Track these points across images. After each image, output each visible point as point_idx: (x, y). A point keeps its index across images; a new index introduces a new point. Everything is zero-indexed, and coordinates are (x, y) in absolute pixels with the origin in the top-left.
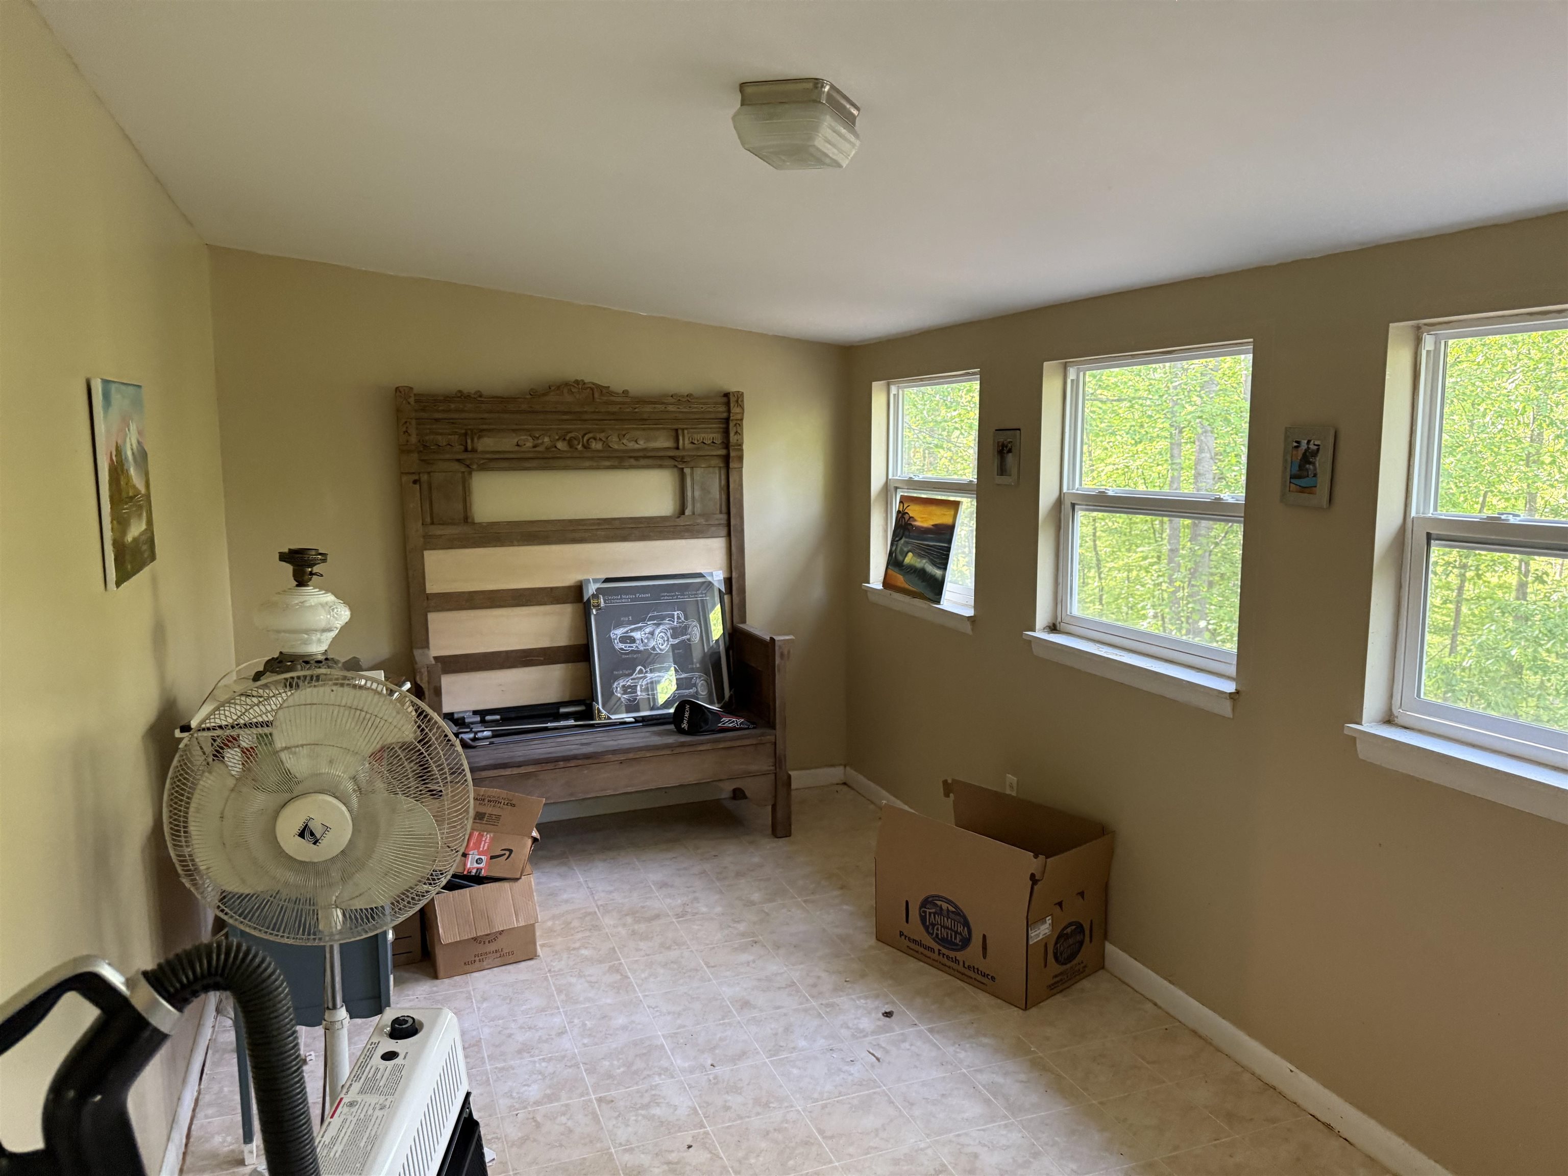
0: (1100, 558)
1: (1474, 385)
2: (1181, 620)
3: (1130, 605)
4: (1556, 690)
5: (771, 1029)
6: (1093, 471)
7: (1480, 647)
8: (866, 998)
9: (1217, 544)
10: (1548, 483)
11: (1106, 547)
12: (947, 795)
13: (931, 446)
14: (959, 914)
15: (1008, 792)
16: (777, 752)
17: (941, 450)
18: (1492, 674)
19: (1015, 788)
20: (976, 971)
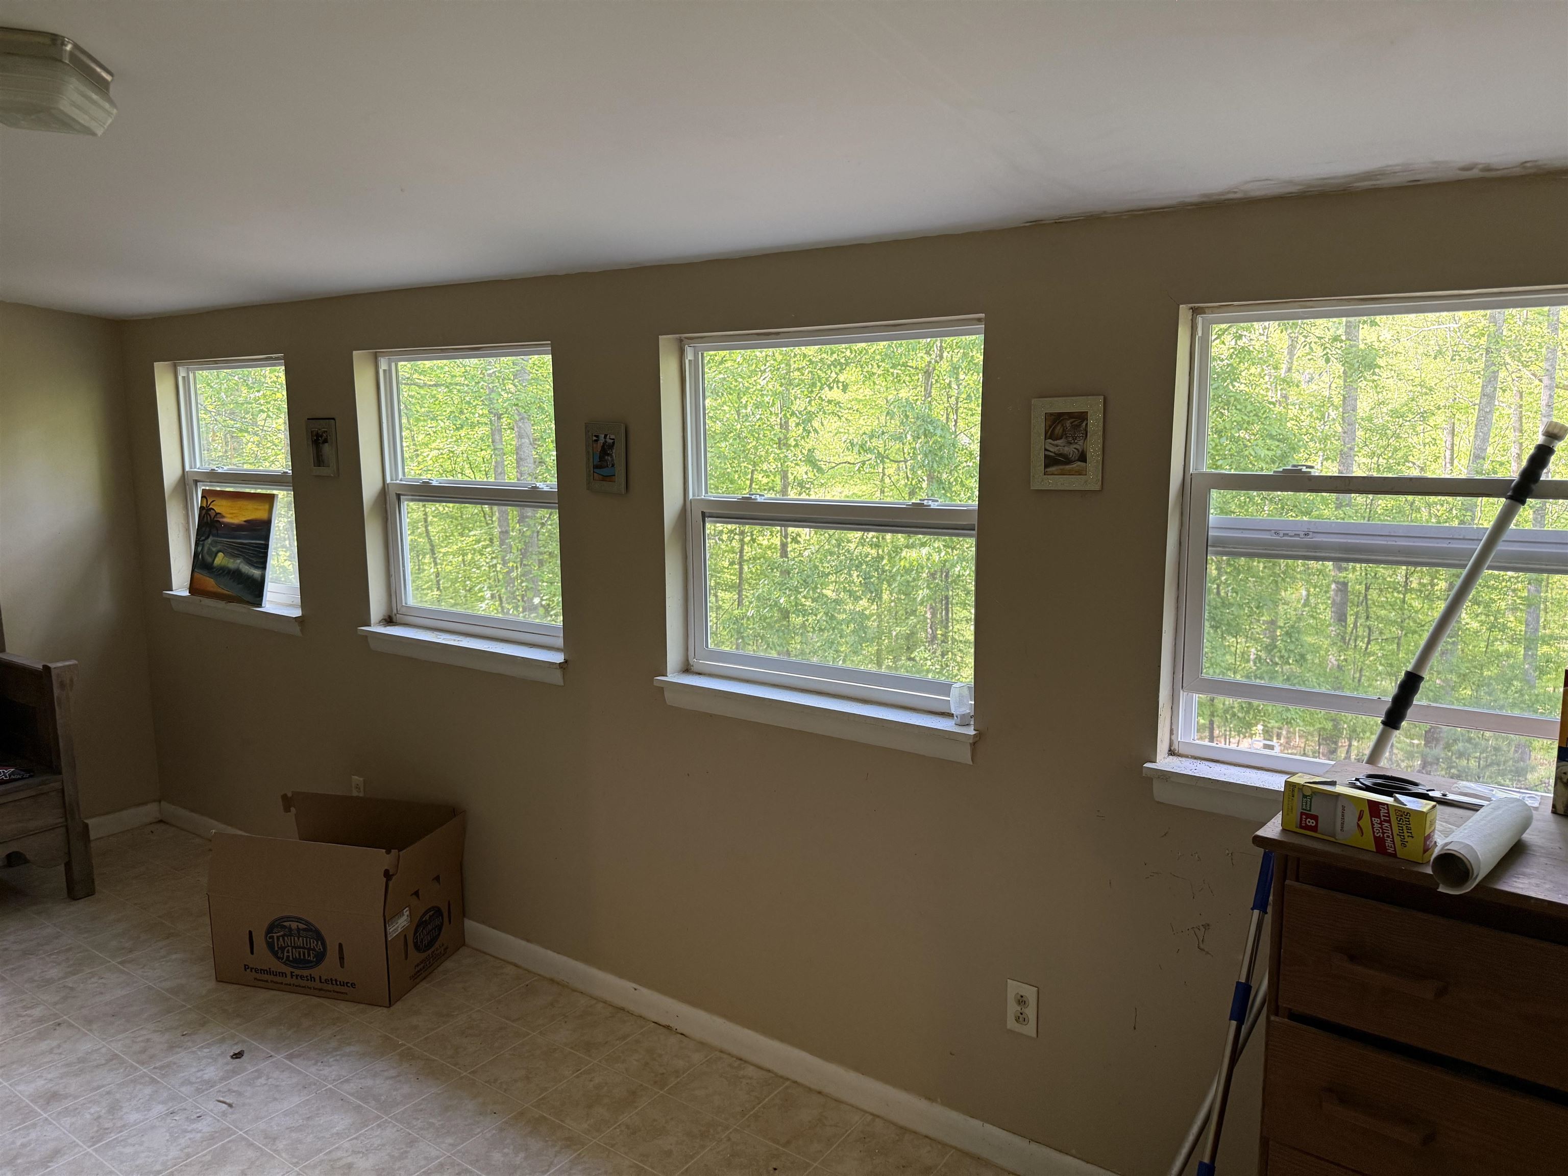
0: (434, 544)
1: (736, 381)
2: (516, 599)
3: (468, 588)
4: (813, 627)
5: (92, 1114)
6: (417, 456)
7: (758, 598)
8: (209, 1046)
9: (543, 525)
10: (794, 462)
11: (438, 532)
12: (287, 809)
13: (234, 430)
14: (311, 930)
15: (355, 793)
16: (67, 798)
17: (246, 434)
18: (768, 620)
19: (362, 789)
20: (334, 982)
